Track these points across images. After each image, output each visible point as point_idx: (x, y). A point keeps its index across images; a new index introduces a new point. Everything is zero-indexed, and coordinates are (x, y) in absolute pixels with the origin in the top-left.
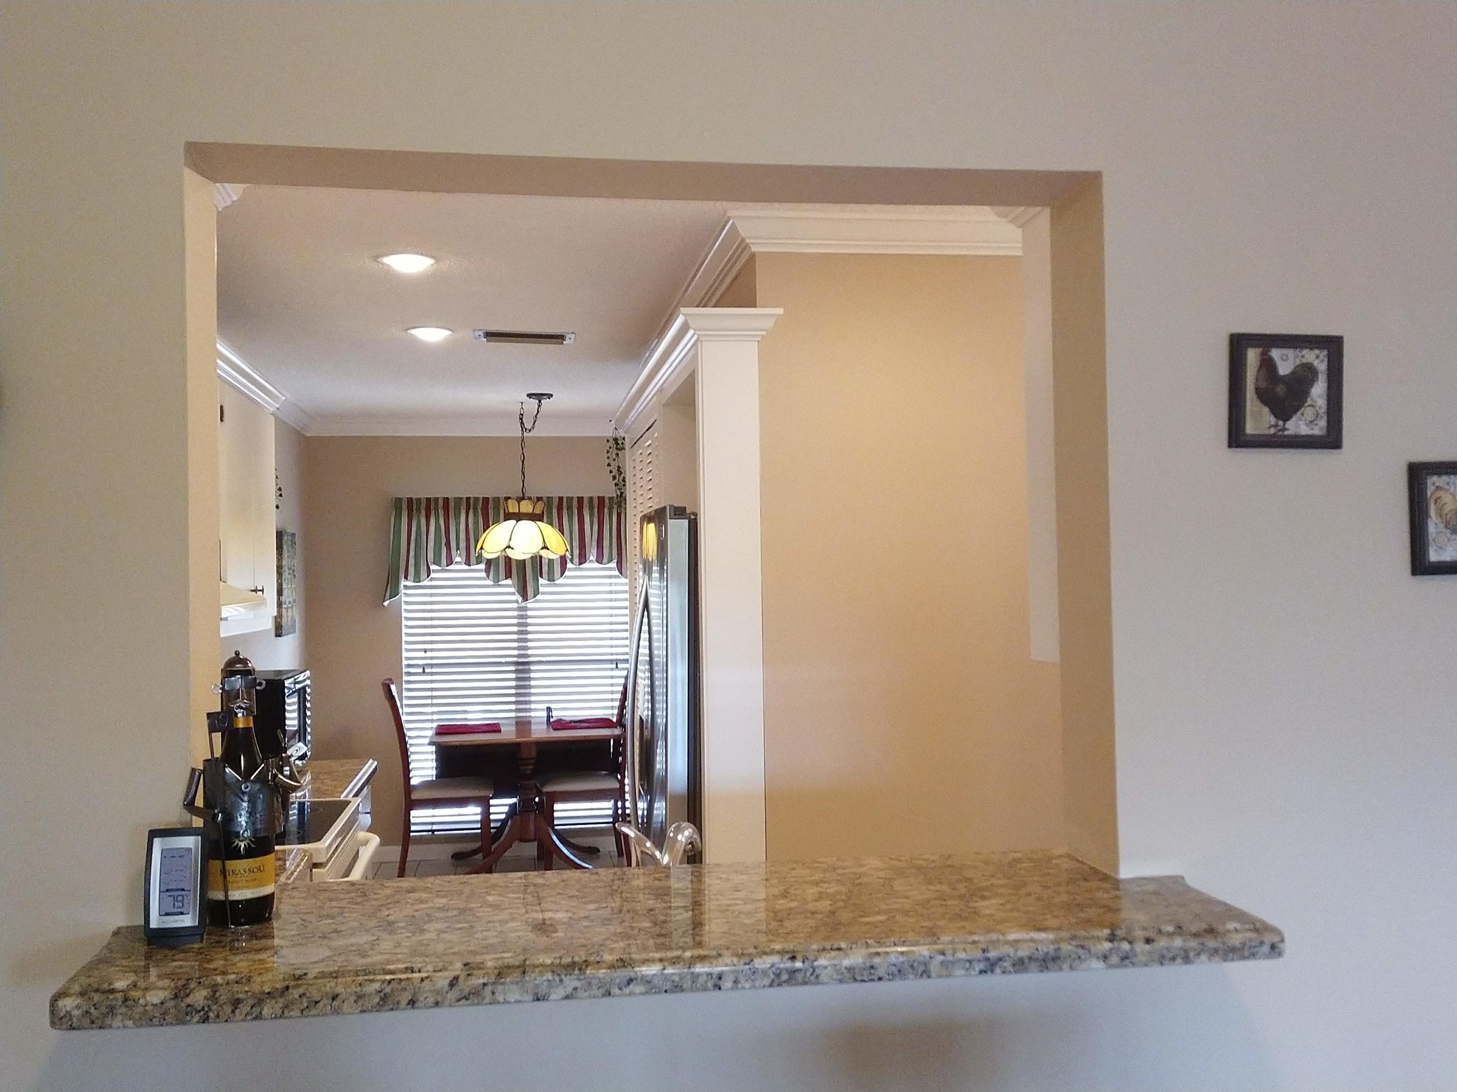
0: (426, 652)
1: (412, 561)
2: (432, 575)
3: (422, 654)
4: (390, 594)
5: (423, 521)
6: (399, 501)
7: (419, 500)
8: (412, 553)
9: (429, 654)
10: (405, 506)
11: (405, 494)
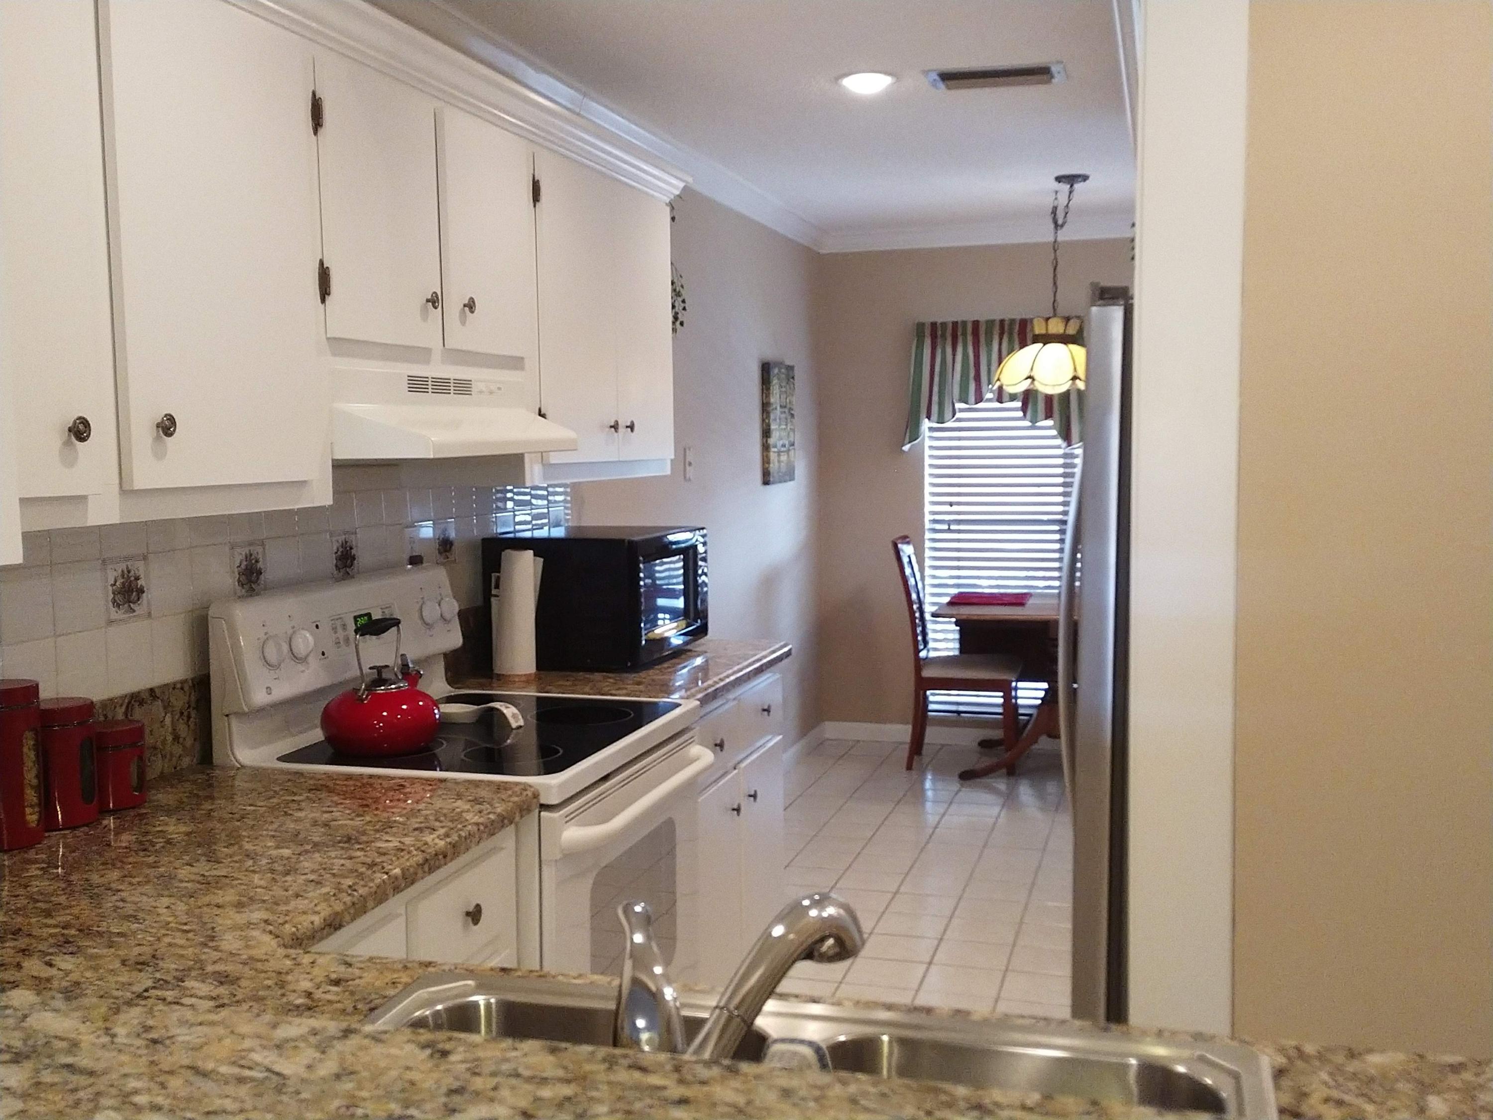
0: (951, 506)
1: (935, 398)
2: (958, 415)
3: (947, 508)
4: (910, 439)
5: (949, 350)
6: (920, 326)
7: (944, 325)
8: (936, 389)
9: (955, 508)
10: (928, 332)
11: (928, 319)
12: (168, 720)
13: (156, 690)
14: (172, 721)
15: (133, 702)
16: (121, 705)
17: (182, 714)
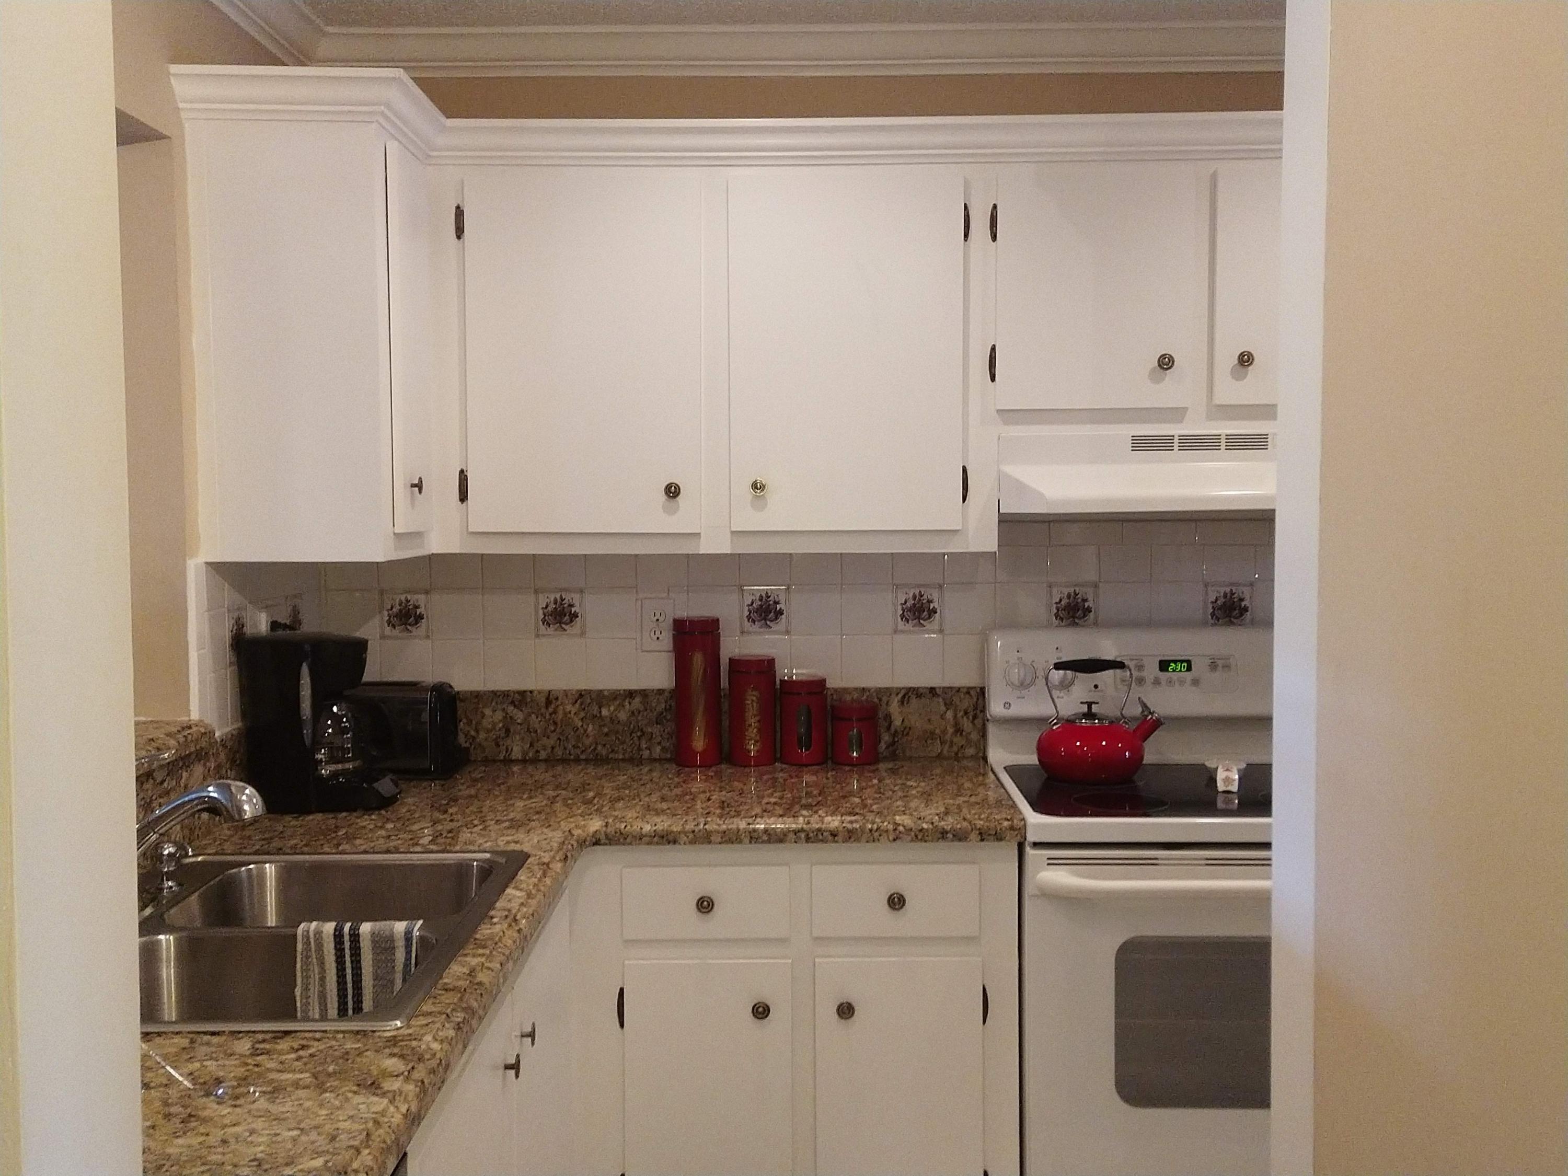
12: (950, 715)
13: (937, 690)
14: (955, 717)
15: (910, 694)
16: (897, 694)
17: (966, 713)
